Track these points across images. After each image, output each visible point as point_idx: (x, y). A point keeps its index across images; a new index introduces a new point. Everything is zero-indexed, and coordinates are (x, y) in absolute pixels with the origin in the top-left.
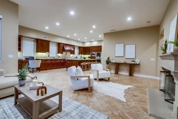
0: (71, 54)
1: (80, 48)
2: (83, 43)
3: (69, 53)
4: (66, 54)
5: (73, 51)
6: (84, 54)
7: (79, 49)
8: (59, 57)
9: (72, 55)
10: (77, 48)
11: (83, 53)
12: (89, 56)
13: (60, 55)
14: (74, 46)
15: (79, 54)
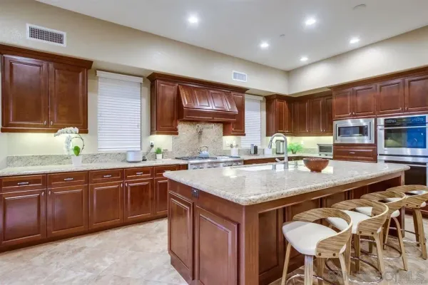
0: (225, 133)
1: (270, 100)
2: (289, 74)
3: (213, 131)
4: (200, 133)
5: (234, 116)
6: (294, 133)
7: (268, 110)
8: (159, 151)
9: (230, 140)
10: (258, 105)
11: (289, 128)
12: (328, 140)
13: (161, 140)
14: (242, 90)
15: (268, 134)
